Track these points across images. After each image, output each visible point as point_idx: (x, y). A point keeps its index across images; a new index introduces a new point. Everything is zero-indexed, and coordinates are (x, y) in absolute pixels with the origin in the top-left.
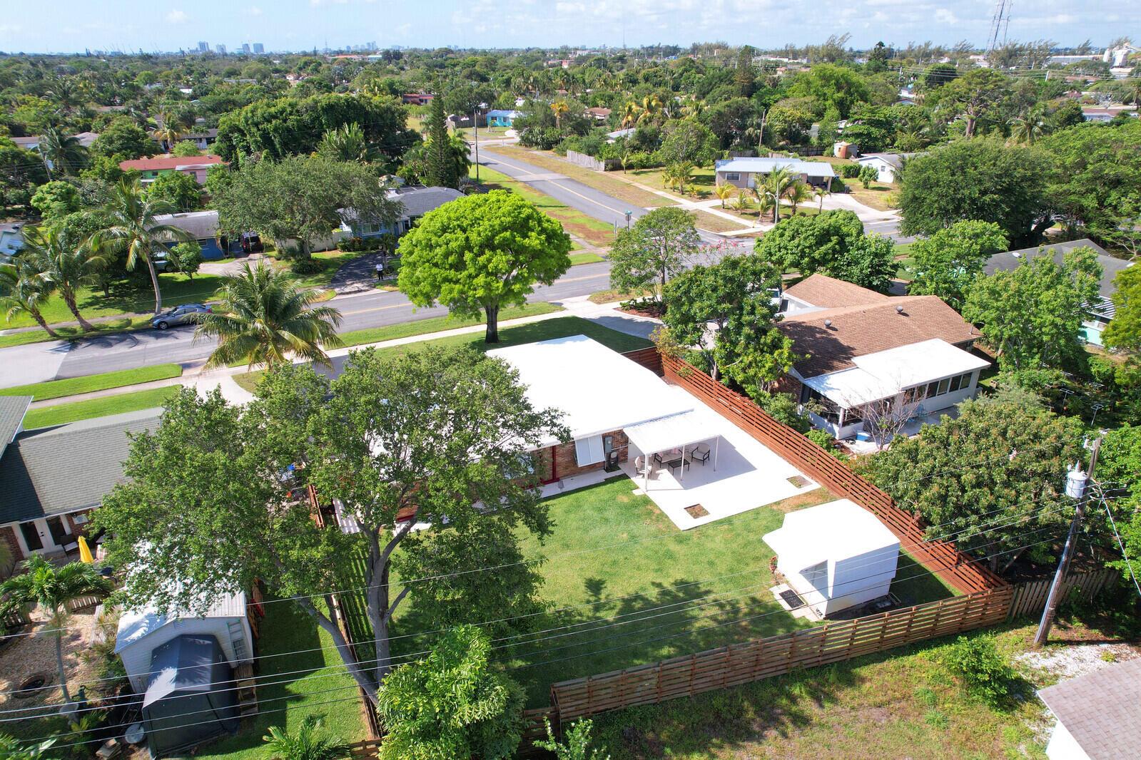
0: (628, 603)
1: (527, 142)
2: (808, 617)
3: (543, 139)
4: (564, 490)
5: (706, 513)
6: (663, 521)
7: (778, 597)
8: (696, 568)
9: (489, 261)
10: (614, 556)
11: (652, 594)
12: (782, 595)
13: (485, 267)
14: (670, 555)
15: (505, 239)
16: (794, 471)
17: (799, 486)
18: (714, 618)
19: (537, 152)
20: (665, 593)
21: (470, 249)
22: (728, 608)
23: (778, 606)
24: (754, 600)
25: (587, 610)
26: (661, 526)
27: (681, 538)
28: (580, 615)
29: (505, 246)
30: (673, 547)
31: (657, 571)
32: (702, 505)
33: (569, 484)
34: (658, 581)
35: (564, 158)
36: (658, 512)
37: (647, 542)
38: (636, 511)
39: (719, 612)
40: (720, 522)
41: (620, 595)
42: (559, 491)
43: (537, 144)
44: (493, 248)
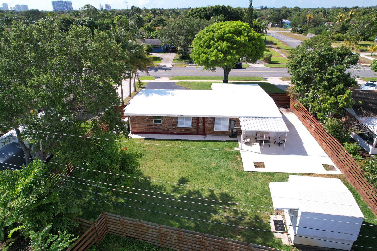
0: (190, 193)
1: (294, 31)
2: (283, 240)
3: (300, 30)
4: (205, 139)
5: (264, 167)
6: (239, 164)
7: (272, 221)
8: (237, 191)
9: (219, 45)
10: (202, 171)
11: (206, 194)
12: (275, 221)
13: (217, 47)
14: (229, 180)
15: (228, 37)
16: (330, 162)
17: (328, 170)
18: (227, 218)
19: (297, 34)
20: (212, 196)
21: (213, 40)
22: (239, 216)
23: (268, 226)
24: (257, 217)
25: (169, 189)
26: (236, 166)
27: (241, 174)
28: (165, 191)
29: (228, 40)
30: (234, 176)
31: (216, 184)
32: (264, 163)
33: (209, 138)
34: (212, 189)
35: (306, 36)
36: (239, 159)
37: (222, 171)
38: (229, 156)
39: (233, 216)
40: (268, 173)
41: (189, 189)
42: (203, 139)
43: (298, 31)
44: (223, 40)
